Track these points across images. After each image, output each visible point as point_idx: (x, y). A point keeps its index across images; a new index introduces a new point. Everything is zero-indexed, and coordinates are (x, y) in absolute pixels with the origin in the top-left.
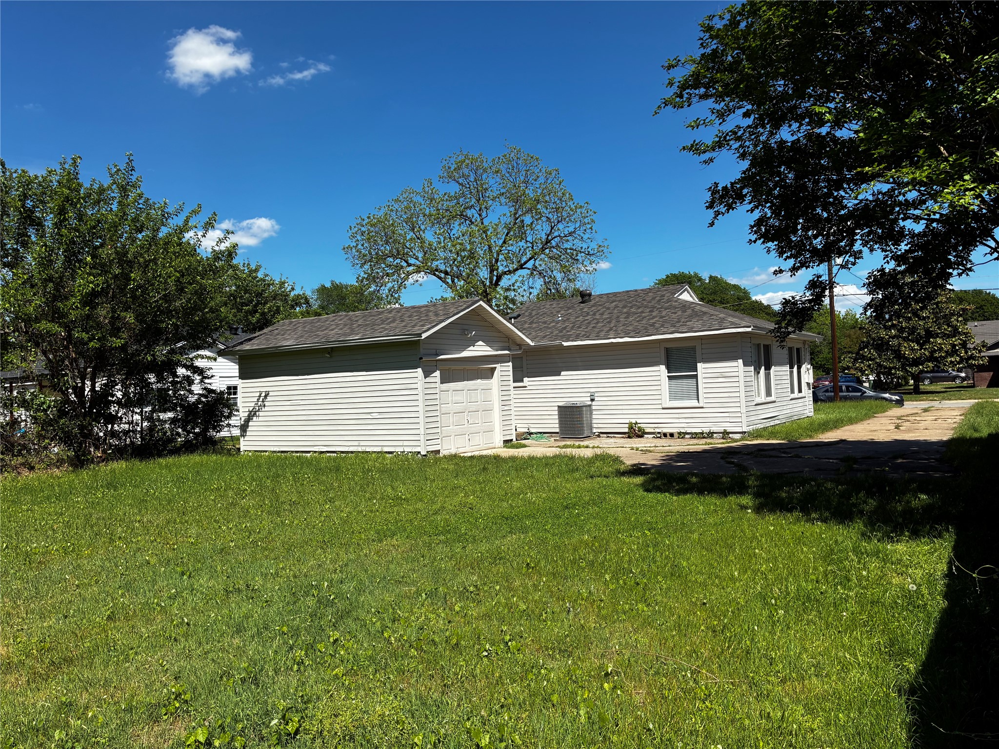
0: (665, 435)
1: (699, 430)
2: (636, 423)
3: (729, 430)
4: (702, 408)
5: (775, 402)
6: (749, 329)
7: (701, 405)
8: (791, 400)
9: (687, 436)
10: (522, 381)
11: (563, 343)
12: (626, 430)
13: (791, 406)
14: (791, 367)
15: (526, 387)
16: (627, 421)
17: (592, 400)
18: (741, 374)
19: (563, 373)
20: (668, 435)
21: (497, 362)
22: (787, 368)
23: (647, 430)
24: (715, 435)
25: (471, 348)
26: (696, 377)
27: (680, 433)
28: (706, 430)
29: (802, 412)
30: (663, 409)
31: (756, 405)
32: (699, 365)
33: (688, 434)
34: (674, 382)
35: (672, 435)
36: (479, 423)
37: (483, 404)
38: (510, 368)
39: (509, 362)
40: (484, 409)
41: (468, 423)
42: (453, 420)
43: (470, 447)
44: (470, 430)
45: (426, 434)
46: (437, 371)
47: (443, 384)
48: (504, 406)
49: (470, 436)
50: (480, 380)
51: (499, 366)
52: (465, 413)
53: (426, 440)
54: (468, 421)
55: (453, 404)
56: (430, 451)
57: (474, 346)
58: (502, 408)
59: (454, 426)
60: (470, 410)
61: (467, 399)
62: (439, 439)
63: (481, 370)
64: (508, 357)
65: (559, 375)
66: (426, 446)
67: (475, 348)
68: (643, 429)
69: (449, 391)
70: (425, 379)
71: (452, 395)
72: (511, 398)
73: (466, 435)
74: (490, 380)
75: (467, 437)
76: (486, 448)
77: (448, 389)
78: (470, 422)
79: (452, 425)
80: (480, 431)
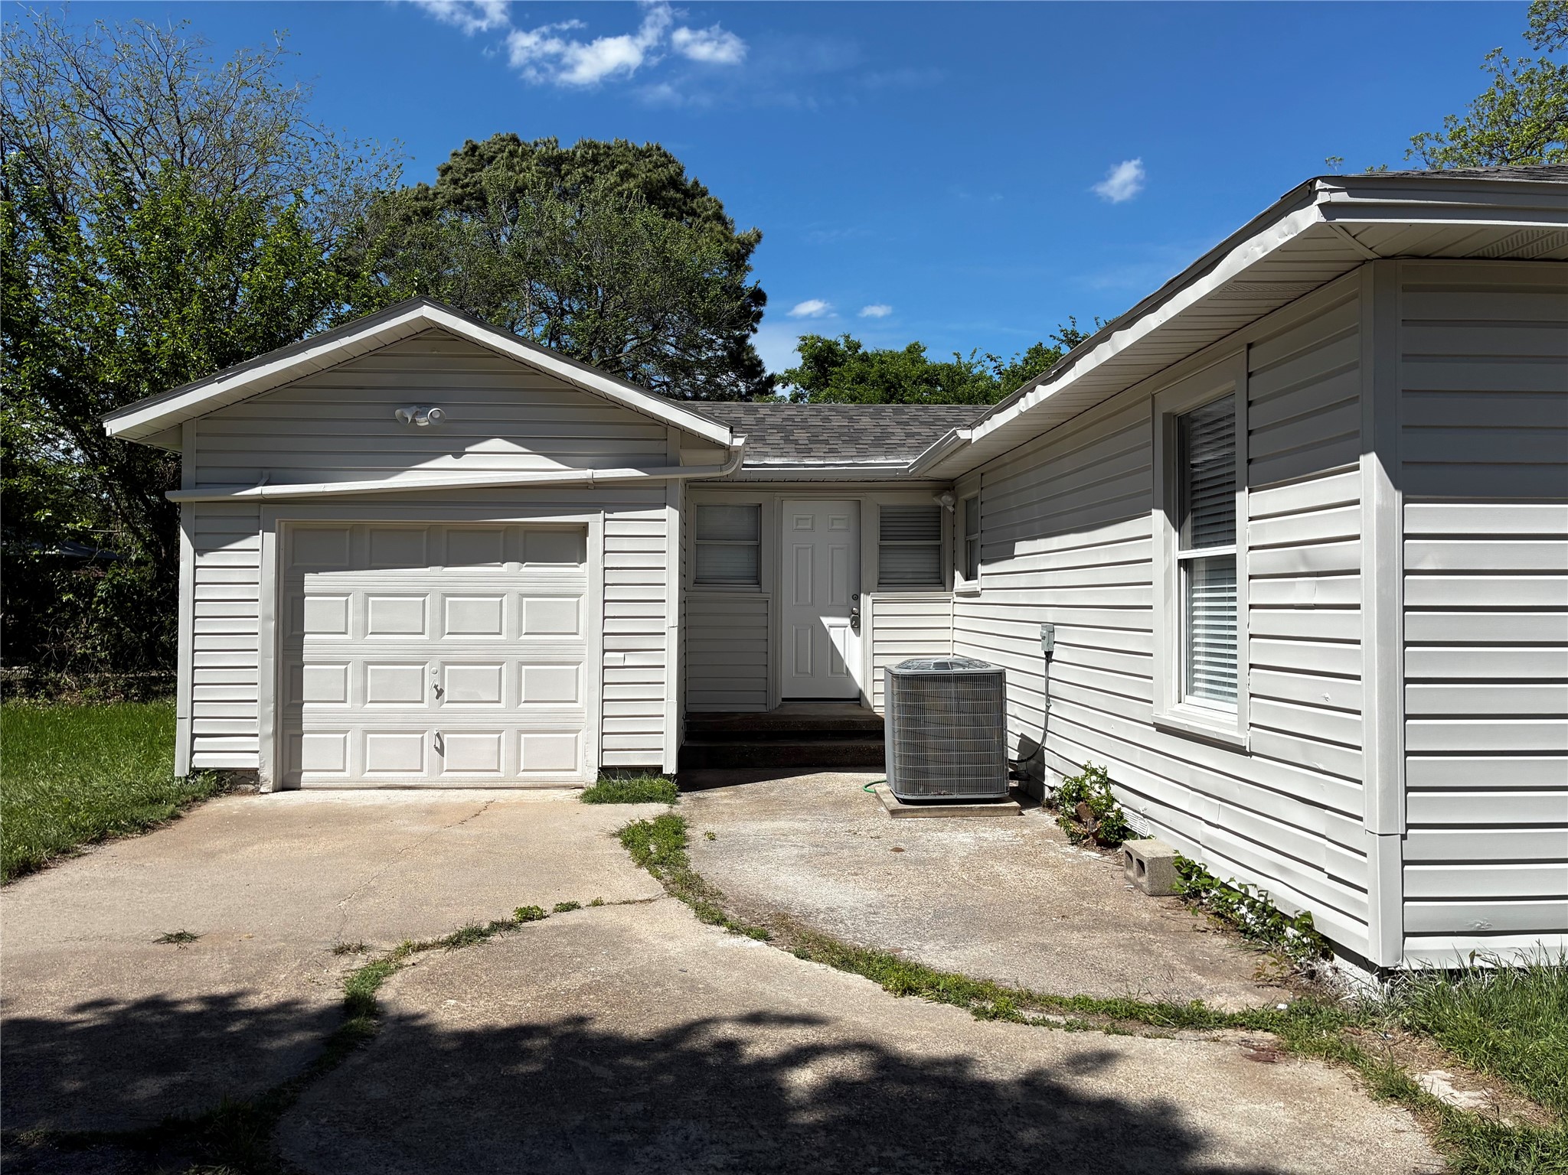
1: (1236, 879)
4: (1240, 750)
6: (1316, 213)
7: (1243, 738)
11: (964, 434)
15: (976, 594)
16: (1084, 757)
17: (1047, 656)
20: (1135, 866)
23: (1127, 819)
26: (1231, 568)
36: (499, 702)
37: (528, 643)
38: (666, 527)
39: (663, 506)
40: (530, 658)
41: (437, 698)
42: (359, 684)
43: (441, 772)
44: (448, 720)
45: (193, 718)
46: (258, 534)
47: (320, 574)
48: (621, 655)
49: (446, 737)
50: (515, 564)
51: (601, 520)
52: (427, 666)
53: (194, 736)
54: (440, 693)
55: (366, 634)
56: (207, 769)
57: (458, 455)
58: (609, 659)
59: (365, 702)
60: (453, 658)
61: (438, 624)
62: (256, 735)
63: (526, 532)
64: (660, 488)
65: (1011, 556)
66: (192, 753)
67: (464, 462)
68: (1119, 813)
69: (348, 595)
70: (201, 555)
71: (361, 606)
72: (666, 626)
73: (426, 734)
74: (576, 566)
75: (430, 741)
76: (528, 784)
77: (341, 589)
78: (446, 696)
79: (354, 700)
80: (498, 727)
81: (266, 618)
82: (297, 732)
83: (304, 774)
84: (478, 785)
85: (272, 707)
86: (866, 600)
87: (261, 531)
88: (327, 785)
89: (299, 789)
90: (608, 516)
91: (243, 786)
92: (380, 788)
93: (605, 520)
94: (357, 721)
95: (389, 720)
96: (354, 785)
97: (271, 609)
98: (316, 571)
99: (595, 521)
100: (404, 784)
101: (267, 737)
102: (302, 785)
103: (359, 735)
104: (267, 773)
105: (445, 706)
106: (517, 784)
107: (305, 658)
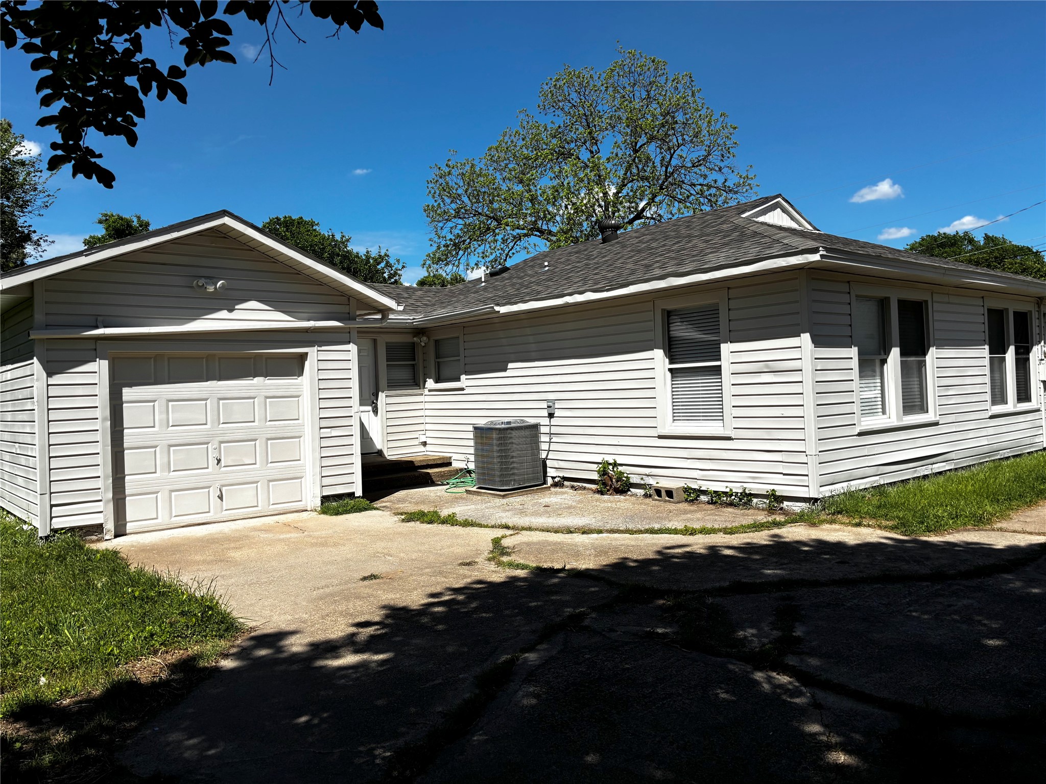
0: (658, 492)
1: (720, 487)
2: (615, 464)
3: (781, 491)
4: (729, 439)
5: (936, 424)
6: (816, 257)
7: (727, 433)
8: (992, 417)
9: (703, 498)
10: (458, 380)
11: (497, 308)
12: (595, 476)
13: (991, 431)
14: (998, 349)
15: (463, 389)
16: (599, 459)
17: (551, 416)
18: (807, 365)
19: (510, 365)
20: (663, 493)
21: (311, 344)
22: (985, 351)
23: (635, 479)
24: (755, 500)
25: (224, 314)
26: (717, 370)
27: (687, 490)
28: (737, 488)
29: (1028, 441)
30: (660, 437)
31: (860, 434)
32: (724, 347)
33: (705, 492)
34: (681, 381)
35: (670, 493)
36: (255, 464)
37: (271, 427)
38: (351, 355)
39: (349, 343)
40: (273, 436)
41: (217, 465)
42: (166, 460)
43: (222, 511)
44: (225, 478)
45: (51, 493)
46: (96, 361)
47: (133, 388)
48: (329, 430)
49: (224, 489)
50: (261, 379)
51: (316, 351)
52: (210, 445)
53: (52, 506)
54: (219, 461)
55: (168, 427)
56: (62, 529)
57: (231, 310)
58: (323, 433)
59: (169, 471)
60: (226, 439)
61: (216, 417)
62: (100, 501)
63: (267, 359)
64: (345, 333)
65: (505, 369)
66: (51, 518)
67: (235, 315)
68: (627, 477)
69: (154, 401)
70: (51, 377)
71: (164, 409)
72: (353, 412)
73: (211, 489)
74: (297, 379)
75: (214, 493)
76: (276, 512)
77: (149, 398)
78: (223, 463)
79: (162, 471)
80: (256, 479)
81: (104, 420)
82: (122, 496)
83: (128, 525)
84: (246, 516)
85: (111, 481)
86: (382, 396)
87: (98, 359)
88: (146, 529)
89: (126, 535)
90: (319, 348)
91: (89, 538)
92: (183, 527)
93: (318, 351)
94: (165, 484)
95: (186, 482)
96: (165, 527)
97: (108, 413)
98: (130, 385)
99: (312, 352)
100: (198, 522)
101: (108, 502)
102: (128, 532)
103: (167, 493)
104: (110, 526)
105: (223, 469)
106: (269, 513)
107: (125, 445)
